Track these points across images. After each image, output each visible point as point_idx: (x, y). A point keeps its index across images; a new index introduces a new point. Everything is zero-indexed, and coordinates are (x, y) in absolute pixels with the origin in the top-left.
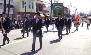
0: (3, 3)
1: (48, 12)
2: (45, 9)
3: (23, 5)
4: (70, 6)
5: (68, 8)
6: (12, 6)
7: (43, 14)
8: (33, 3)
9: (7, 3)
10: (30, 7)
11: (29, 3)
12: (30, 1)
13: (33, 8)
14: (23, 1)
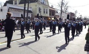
0: (23, 8)
1: (59, 16)
2: (56, 14)
3: (39, 11)
4: (76, 12)
5: (74, 14)
6: (30, 12)
8: (47, 10)
9: (26, 9)
10: (44, 13)
11: (44, 9)
12: (44, 8)
13: (47, 13)
14: (39, 8)
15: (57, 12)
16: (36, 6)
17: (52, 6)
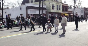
0: (39, 6)
1: (72, 12)
2: (69, 10)
3: (53, 7)
7: (68, 14)
8: (60, 6)
10: (57, 9)
11: (57, 6)
13: (60, 9)
14: (53, 5)
15: (71, 8)
16: (50, 3)
17: (65, 2)
